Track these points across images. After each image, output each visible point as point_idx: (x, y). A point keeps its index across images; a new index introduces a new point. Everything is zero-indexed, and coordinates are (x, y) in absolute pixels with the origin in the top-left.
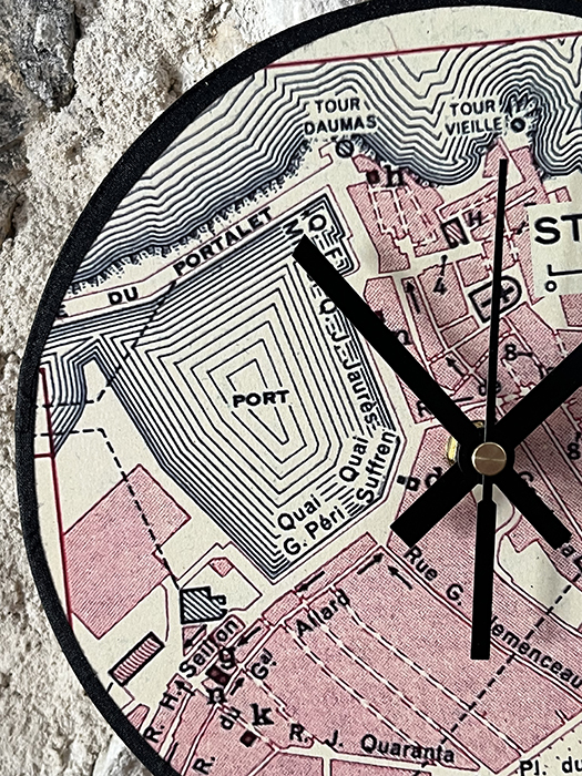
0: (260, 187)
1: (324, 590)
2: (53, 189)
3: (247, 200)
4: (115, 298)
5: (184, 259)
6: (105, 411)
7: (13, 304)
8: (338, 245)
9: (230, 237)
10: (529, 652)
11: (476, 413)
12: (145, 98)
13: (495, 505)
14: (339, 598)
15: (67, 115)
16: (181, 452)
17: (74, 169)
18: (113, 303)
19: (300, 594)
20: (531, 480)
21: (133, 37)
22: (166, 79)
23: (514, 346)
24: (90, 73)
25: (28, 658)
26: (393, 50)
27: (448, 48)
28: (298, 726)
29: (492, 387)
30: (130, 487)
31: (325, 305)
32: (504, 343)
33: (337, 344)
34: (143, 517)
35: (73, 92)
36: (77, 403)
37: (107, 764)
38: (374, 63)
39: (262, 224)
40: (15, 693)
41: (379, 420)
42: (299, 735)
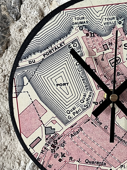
0: (62, 37)
1: (77, 127)
2: (16, 38)
3: (59, 40)
4: (30, 62)
5: (45, 53)
6: (28, 88)
7: (7, 64)
8: (80, 50)
9: (56, 48)
10: (123, 141)
11: (111, 87)
12: (36, 18)
13: (115, 108)
14: (80, 129)
15: (19, 22)
16: (45, 97)
17: (21, 34)
18: (30, 63)
19: (71, 128)
20: (123, 103)
21: (33, 4)
22: (41, 13)
23: (119, 73)
24: (24, 12)
25: (11, 142)
26: (92, 6)
27: (104, 6)
28: (71, 157)
29: (114, 82)
30: (34, 105)
31: (77, 64)
32: (117, 72)
33: (80, 72)
34: (37, 111)
35: (20, 16)
36: (22, 86)
37: (29, 166)
38: (88, 9)
39: (63, 45)
40: (8, 150)
41: (89, 89)
42: (71, 159)
